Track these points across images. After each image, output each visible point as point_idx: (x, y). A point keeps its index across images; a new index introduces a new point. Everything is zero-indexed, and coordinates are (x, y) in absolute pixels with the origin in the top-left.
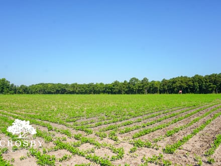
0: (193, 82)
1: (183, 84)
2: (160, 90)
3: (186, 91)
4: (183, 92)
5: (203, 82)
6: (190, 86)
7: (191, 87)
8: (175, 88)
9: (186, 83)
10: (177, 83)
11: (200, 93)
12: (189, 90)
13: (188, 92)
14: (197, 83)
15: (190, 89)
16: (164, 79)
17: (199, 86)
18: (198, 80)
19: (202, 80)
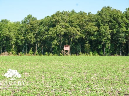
0: (98, 25)
1: (72, 30)
2: (16, 44)
3: (79, 48)
4: (74, 51)
5: (120, 27)
6: (89, 34)
7: (93, 38)
8: (53, 39)
9: (81, 26)
10: (58, 26)
11: (113, 54)
12: (87, 46)
13: (84, 51)
14: (107, 26)
15: (91, 42)
16: (29, 17)
17: (112, 35)
18: (109, 18)
19: (120, 20)
